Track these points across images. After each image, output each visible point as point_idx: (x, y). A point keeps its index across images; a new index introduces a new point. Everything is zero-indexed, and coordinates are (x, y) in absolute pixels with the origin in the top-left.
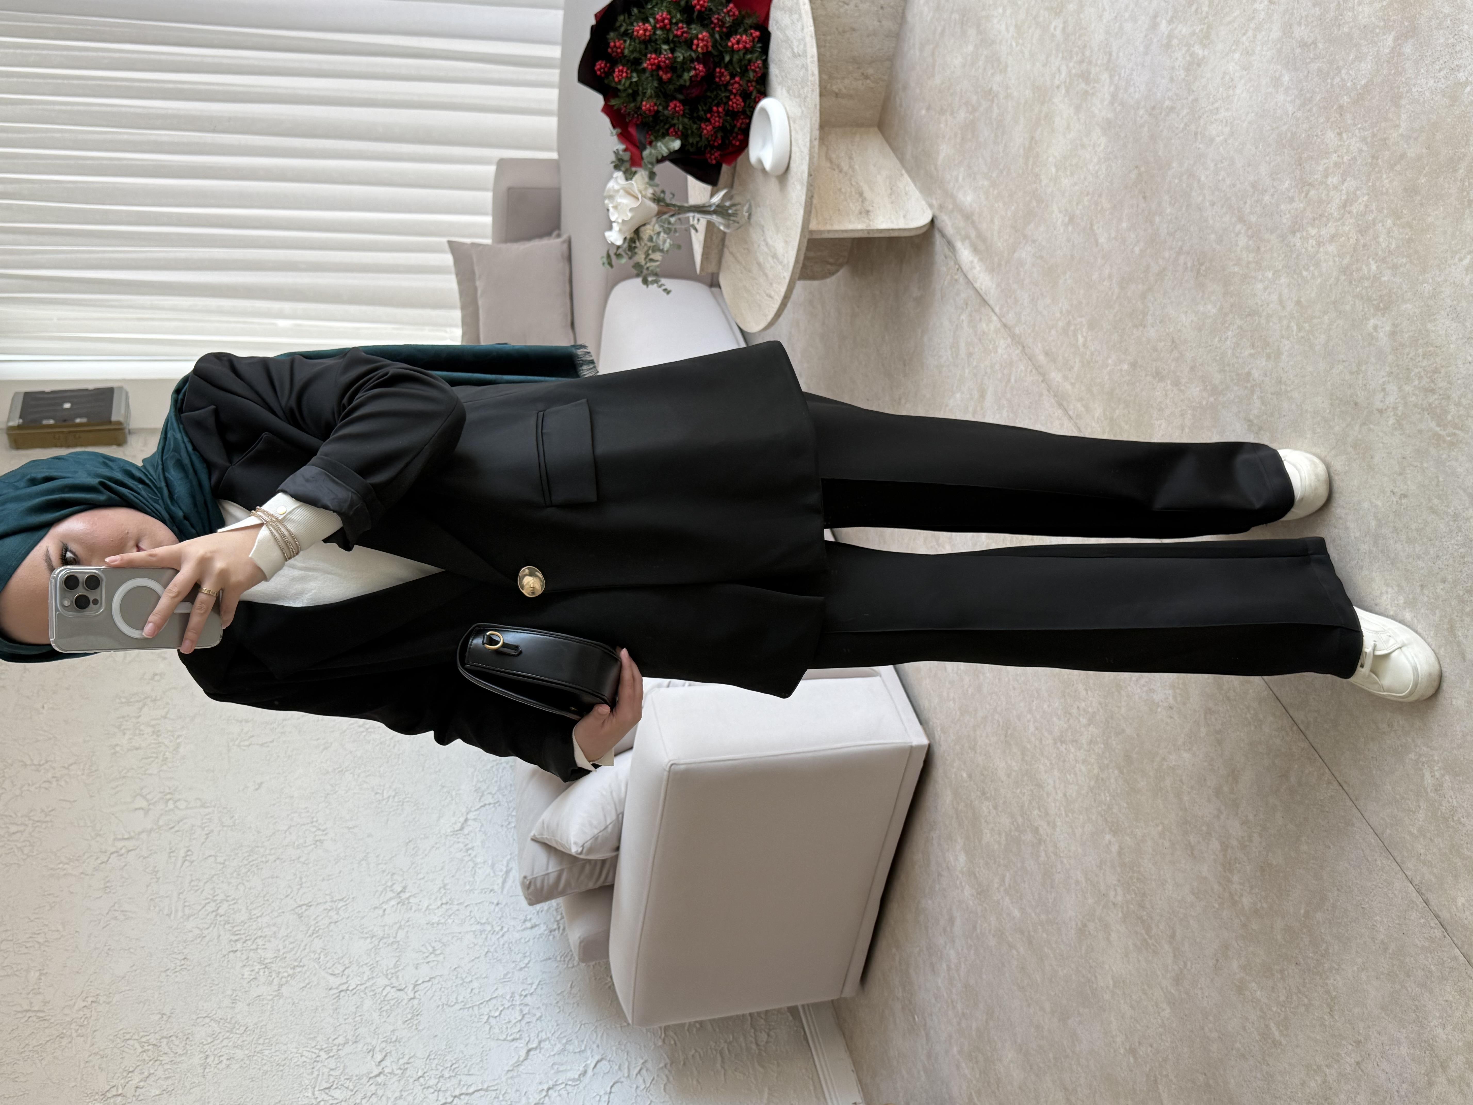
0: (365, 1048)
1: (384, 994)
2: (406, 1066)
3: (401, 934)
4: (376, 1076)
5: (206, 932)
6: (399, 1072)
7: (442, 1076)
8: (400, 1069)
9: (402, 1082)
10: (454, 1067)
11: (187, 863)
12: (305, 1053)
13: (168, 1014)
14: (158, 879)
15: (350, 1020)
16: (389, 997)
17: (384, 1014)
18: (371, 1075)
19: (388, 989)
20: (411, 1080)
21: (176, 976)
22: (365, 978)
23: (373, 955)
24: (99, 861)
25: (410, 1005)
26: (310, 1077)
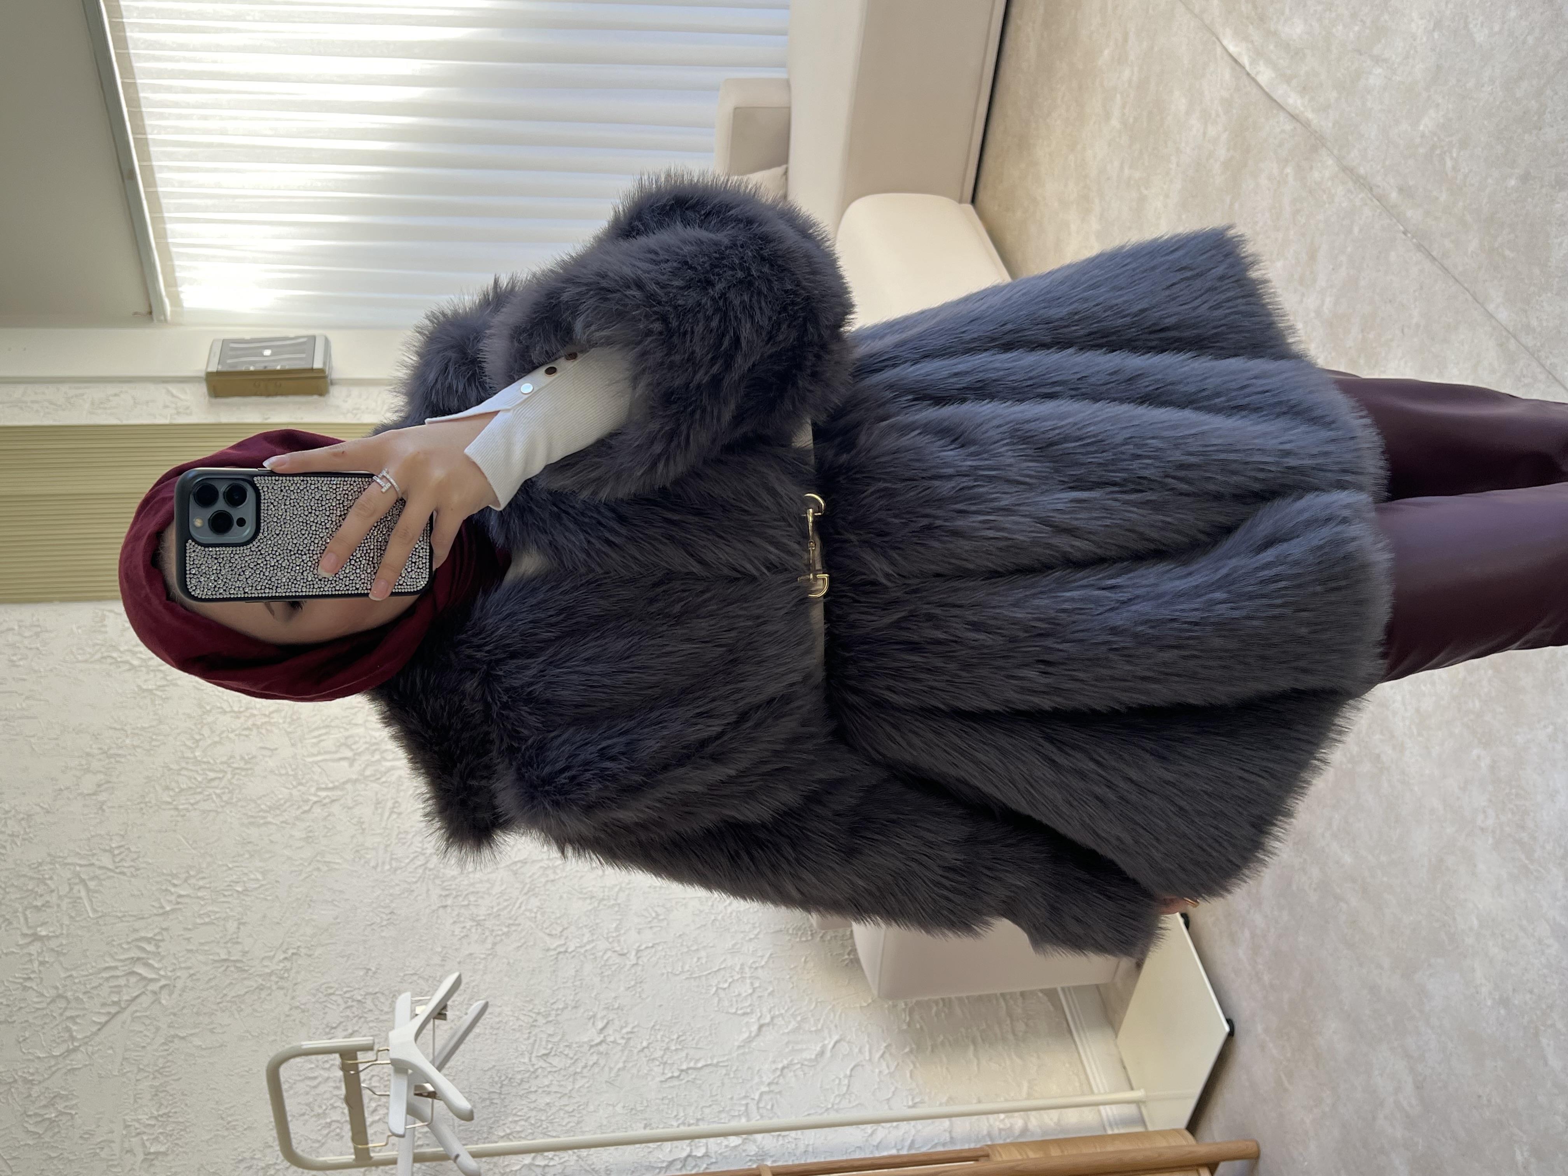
0: (586, 1013)
1: (605, 958)
2: (629, 1036)
3: (622, 897)
4: (597, 1045)
5: (414, 887)
6: (623, 1042)
7: (668, 1049)
8: (623, 1038)
9: (626, 1053)
10: (681, 1039)
11: (394, 816)
12: (522, 1017)
13: (373, 969)
14: (364, 830)
15: (569, 984)
16: (611, 962)
17: (606, 979)
18: (593, 1043)
19: (609, 954)
20: (636, 1051)
21: (382, 931)
22: (585, 940)
23: (592, 917)
24: (301, 811)
25: (633, 971)
26: (526, 1042)
